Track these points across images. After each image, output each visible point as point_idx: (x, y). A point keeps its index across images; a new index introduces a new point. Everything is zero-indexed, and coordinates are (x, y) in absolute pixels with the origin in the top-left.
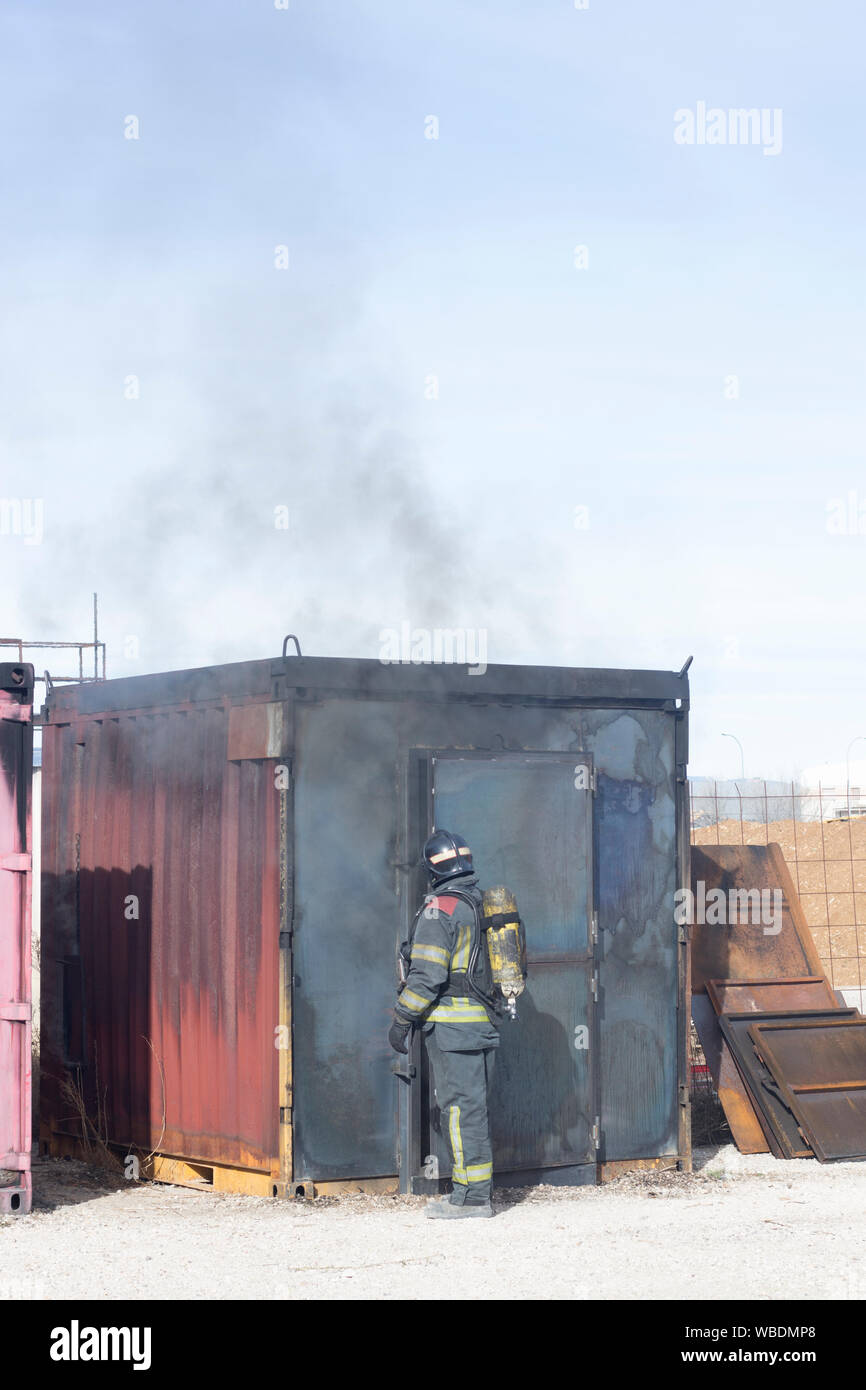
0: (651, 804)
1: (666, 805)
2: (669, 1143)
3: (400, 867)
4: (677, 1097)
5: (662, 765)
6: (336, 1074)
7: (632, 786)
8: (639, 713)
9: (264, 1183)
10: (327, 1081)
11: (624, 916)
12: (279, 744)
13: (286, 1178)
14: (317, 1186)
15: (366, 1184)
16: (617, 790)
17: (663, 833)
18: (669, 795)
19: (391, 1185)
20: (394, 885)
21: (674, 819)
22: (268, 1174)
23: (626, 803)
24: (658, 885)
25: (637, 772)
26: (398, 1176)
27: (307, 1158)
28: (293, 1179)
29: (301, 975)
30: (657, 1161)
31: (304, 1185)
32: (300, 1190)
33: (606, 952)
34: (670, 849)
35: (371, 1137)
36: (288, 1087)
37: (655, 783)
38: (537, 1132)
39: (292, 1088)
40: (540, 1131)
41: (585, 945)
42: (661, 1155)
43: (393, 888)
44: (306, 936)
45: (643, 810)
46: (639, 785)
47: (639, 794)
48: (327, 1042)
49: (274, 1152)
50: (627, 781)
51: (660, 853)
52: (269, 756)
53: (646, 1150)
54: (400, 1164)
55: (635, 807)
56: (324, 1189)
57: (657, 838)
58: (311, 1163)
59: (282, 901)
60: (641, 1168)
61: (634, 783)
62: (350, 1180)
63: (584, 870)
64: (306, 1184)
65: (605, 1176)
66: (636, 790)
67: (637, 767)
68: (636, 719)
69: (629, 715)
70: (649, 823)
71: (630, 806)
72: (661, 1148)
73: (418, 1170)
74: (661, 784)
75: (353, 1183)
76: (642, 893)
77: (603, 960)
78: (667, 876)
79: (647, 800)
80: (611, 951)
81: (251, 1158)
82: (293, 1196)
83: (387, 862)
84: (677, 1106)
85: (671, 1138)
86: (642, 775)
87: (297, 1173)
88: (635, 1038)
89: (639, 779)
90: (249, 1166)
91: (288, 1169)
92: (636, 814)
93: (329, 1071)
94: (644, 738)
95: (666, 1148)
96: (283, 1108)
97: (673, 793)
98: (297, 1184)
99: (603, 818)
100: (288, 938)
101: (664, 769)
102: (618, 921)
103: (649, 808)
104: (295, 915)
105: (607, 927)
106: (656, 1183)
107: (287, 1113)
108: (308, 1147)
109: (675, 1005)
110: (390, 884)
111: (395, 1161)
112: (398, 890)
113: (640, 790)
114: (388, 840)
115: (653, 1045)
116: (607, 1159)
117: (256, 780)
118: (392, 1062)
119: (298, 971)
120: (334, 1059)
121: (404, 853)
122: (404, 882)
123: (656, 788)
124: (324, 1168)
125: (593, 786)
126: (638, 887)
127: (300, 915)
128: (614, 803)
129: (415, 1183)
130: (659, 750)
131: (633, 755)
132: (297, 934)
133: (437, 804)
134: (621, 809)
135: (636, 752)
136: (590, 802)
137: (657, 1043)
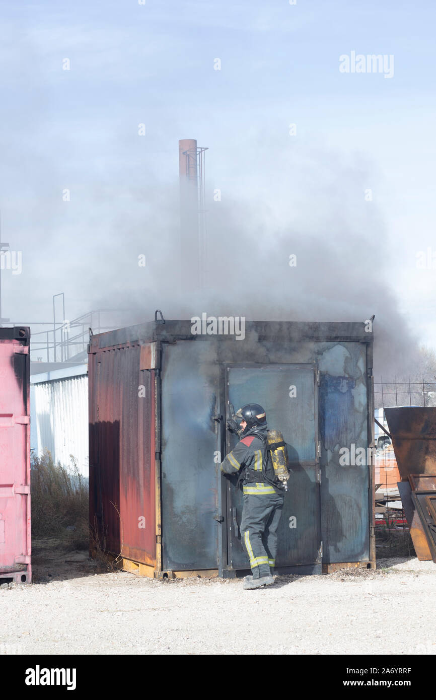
0: (353, 388)
1: (362, 389)
2: (364, 555)
3: (216, 420)
4: (370, 532)
5: (359, 368)
6: (185, 520)
7: (343, 380)
8: (346, 344)
9: (151, 570)
10: (180, 523)
11: (338, 443)
12: (154, 361)
13: (158, 569)
14: (176, 573)
15: (202, 573)
16: (335, 382)
17: (360, 403)
18: (364, 384)
19: (214, 573)
20: (214, 428)
21: (366, 395)
22: (153, 567)
23: (339, 388)
24: (358, 429)
25: (345, 372)
26: (218, 569)
27: (170, 560)
28: (162, 570)
29: (166, 472)
30: (358, 563)
31: (168, 573)
32: (166, 575)
33: (329, 461)
34: (364, 410)
35: (203, 550)
36: (159, 526)
37: (355, 378)
39: (161, 526)
40: (289, 548)
41: (314, 457)
42: (360, 560)
43: (214, 431)
44: (167, 453)
45: (349, 391)
46: (346, 379)
47: (347, 383)
48: (180, 503)
49: (154, 557)
50: (340, 377)
51: (358, 412)
52: (152, 368)
53: (352, 558)
54: (219, 563)
55: (345, 389)
56: (179, 575)
57: (357, 405)
58: (173, 562)
59: (156, 437)
60: (349, 567)
61: (344, 378)
62: (193, 570)
63: (313, 422)
64: (169, 572)
65: (329, 570)
66: (345, 382)
67: (345, 370)
68: (344, 347)
69: (340, 345)
70: (353, 397)
71: (342, 389)
72: (360, 557)
73: (226, 566)
74: (358, 378)
75: (195, 572)
76: (349, 431)
77: (327, 465)
78: (363, 422)
79: (351, 387)
80: (332, 461)
81: (149, 559)
82: (162, 578)
83: (211, 419)
84: (370, 537)
85: (365, 553)
86: (348, 374)
87: (164, 567)
88: (345, 503)
89: (347, 376)
90: (148, 564)
91: (159, 565)
92: (345, 393)
93: (181, 518)
94: (349, 356)
95: (363, 557)
96: (157, 536)
97: (365, 383)
98: (164, 572)
99: (327, 395)
100: (159, 455)
101: (360, 371)
102: (335, 446)
103: (352, 390)
104: (161, 444)
105: (329, 449)
106: (352, 574)
107: (159, 539)
108: (171, 554)
109: (367, 486)
110: (213, 429)
111: (216, 562)
112: (216, 431)
113: (347, 381)
114: (211, 407)
115: (355, 506)
116: (330, 562)
117: (149, 380)
118: (214, 514)
119: (163, 470)
120: (183, 513)
121: (218, 412)
122: (218, 426)
123: (356, 380)
124: (179, 565)
125: (318, 380)
126: (347, 429)
127: (165, 444)
128: (333, 388)
129: (224, 573)
130: (357, 361)
131: (343, 364)
132: (163, 453)
133: (231, 390)
134: (337, 390)
135: (345, 362)
136: (316, 388)
137: (358, 505)
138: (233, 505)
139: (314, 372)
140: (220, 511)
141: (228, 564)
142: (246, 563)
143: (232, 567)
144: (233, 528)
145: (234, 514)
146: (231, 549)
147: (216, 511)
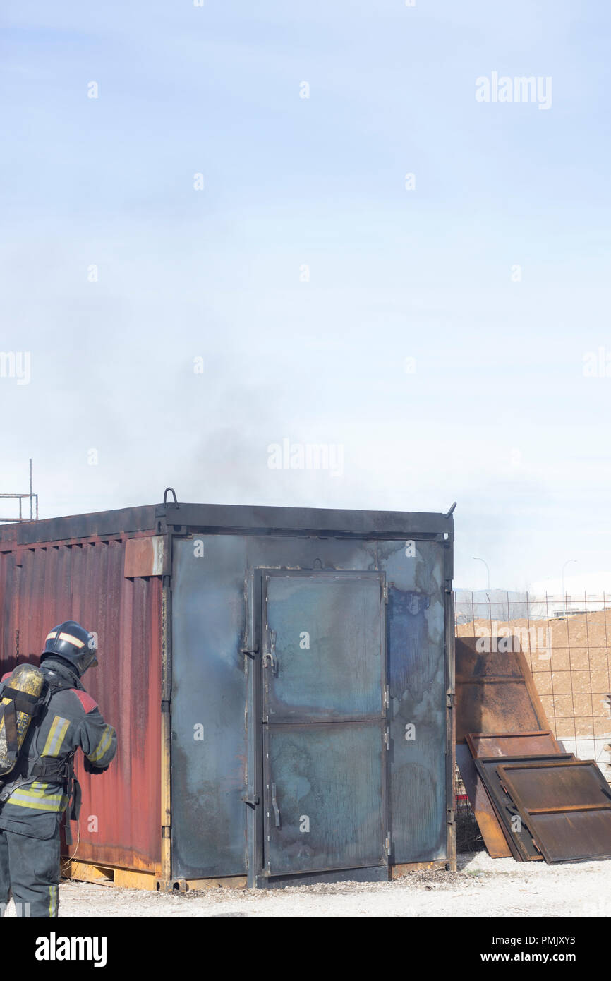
0: (427, 608)
1: (437, 609)
2: (440, 851)
3: (247, 653)
4: (446, 817)
5: (434, 579)
6: (202, 802)
7: (413, 595)
8: (419, 543)
9: (151, 880)
10: (196, 807)
11: (407, 688)
12: (161, 565)
13: (166, 877)
14: (188, 882)
15: (223, 881)
16: (403, 598)
17: (435, 629)
18: (440, 602)
19: (241, 882)
20: (244, 667)
21: (443, 619)
22: (154, 874)
23: (409, 608)
24: (432, 666)
25: (416, 585)
26: (246, 875)
27: (182, 863)
28: (171, 878)
29: (177, 731)
30: (432, 863)
31: (179, 882)
32: (176, 886)
33: (394, 715)
34: (440, 641)
35: (227, 848)
36: (167, 812)
37: (429, 593)
38: (344, 842)
39: (171, 812)
40: (346, 842)
41: (380, 708)
42: (434, 859)
43: (242, 669)
44: (179, 703)
45: (421, 612)
46: (418, 594)
47: (418, 601)
48: (195, 778)
49: (158, 859)
50: (410, 592)
51: (433, 643)
52: (154, 574)
53: (424, 856)
54: (248, 867)
55: (416, 610)
56: (193, 885)
57: (431, 633)
58: (185, 866)
59: (163, 678)
60: (421, 869)
61: (415, 593)
62: (212, 878)
63: (379, 657)
64: (181, 881)
65: (394, 875)
66: (416, 598)
67: (417, 582)
68: (416, 548)
70: (426, 621)
71: (412, 610)
72: (435, 855)
73: (261, 871)
74: (433, 594)
75: (214, 880)
76: (421, 671)
77: (393, 720)
78: (438, 659)
79: (424, 606)
80: (399, 712)
81: (141, 862)
82: (171, 890)
83: (239, 651)
84: (446, 825)
85: (441, 848)
86: (420, 587)
87: (174, 873)
88: (416, 776)
89: (419, 590)
90: (140, 869)
91: (167, 871)
92: (415, 616)
93: (197, 800)
94: (422, 561)
95: (438, 854)
96: (164, 827)
97: (442, 600)
98: (174, 881)
99: (392, 618)
100: (167, 705)
101: (436, 583)
102: (404, 692)
103: (425, 611)
104: (172, 688)
105: (396, 696)
106: (431, 879)
107: (167, 830)
108: (182, 855)
109: (444, 752)
110: (241, 666)
111: (244, 864)
112: (246, 670)
113: (419, 598)
114: (239, 634)
115: (428, 781)
116: (396, 862)
117: (145, 592)
118: (242, 793)
119: (175, 728)
120: (200, 792)
121: (250, 643)
122: (250, 664)
123: (430, 597)
124: (193, 870)
125: (385, 595)
126: (418, 668)
127: (176, 688)
128: (401, 607)
129: (259, 881)
130: (432, 569)
131: (414, 573)
132: (174, 702)
133: (270, 607)
134: (406, 612)
135: (416, 571)
136: (383, 607)
137: (431, 779)
138: (272, 779)
139: (381, 584)
140: (251, 789)
141: (263, 868)
142: (288, 865)
143: (269, 872)
144: (272, 813)
145: (274, 793)
146: (268, 844)
147: (245, 788)
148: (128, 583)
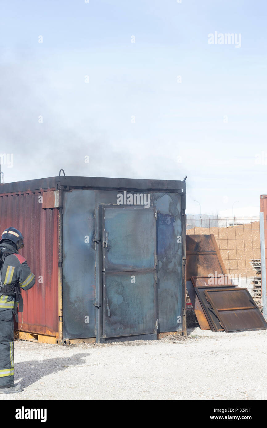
0: (174, 222)
1: (179, 222)
2: (179, 327)
3: (96, 242)
4: (182, 312)
5: (177, 209)
6: (76, 306)
8: (170, 194)
9: (54, 340)
10: (73, 308)
11: (165, 257)
12: (58, 203)
13: (61, 338)
14: (70, 341)
15: (85, 340)
16: (164, 218)
17: (178, 231)
18: (180, 219)
19: (93, 340)
20: (94, 247)
21: (181, 226)
22: (55, 337)
23: (166, 222)
24: (176, 248)
25: (170, 212)
26: (95, 338)
27: (67, 332)
28: (63, 338)
29: (65, 275)
30: (176, 332)
31: (66, 340)
32: (65, 342)
33: (160, 268)
35: (87, 325)
36: (61, 310)
37: (175, 215)
39: (63, 310)
40: (139, 323)
41: (153, 265)
42: (177, 330)
43: (94, 248)
44: (66, 263)
45: (172, 224)
46: (170, 216)
47: (170, 219)
48: (73, 296)
49: (57, 330)
50: (167, 215)
52: (55, 207)
53: (173, 329)
54: (96, 334)
55: (169, 223)
56: (72, 342)
57: (176, 232)
58: (69, 334)
59: (59, 252)
60: (171, 335)
61: (169, 215)
62: (80, 339)
63: (153, 243)
64: (67, 340)
65: (160, 337)
66: (170, 217)
67: (170, 210)
68: (169, 195)
69: (167, 194)
70: (173, 228)
72: (177, 328)
74: (177, 216)
77: (159, 271)
78: (179, 244)
79: (173, 221)
80: (162, 268)
81: (49, 332)
82: (63, 344)
83: (92, 240)
84: (182, 315)
86: (171, 213)
87: (64, 337)
88: (169, 295)
89: (170, 214)
90: (49, 335)
91: (61, 335)
92: (169, 225)
93: (74, 305)
94: (172, 202)
95: (179, 328)
96: (60, 317)
98: (64, 340)
99: (159, 226)
100: (61, 264)
101: (178, 211)
102: (164, 258)
103: (173, 223)
104: (63, 256)
105: (160, 260)
106: (176, 339)
107: (61, 318)
108: (68, 329)
109: (181, 284)
110: (93, 247)
111: (94, 333)
112: (95, 249)
113: (171, 218)
114: (92, 233)
115: (174, 297)
116: (160, 332)
117: (51, 215)
118: (94, 302)
119: (64, 274)
120: (75, 301)
121: (97, 237)
122: (97, 246)
123: (176, 217)
124: (72, 335)
125: (156, 216)
126: (170, 248)
127: (65, 257)
128: (163, 221)
129: (101, 340)
130: (177, 205)
131: (168, 207)
132: (64, 262)
133: (106, 222)
134: (165, 223)
135: (169, 206)
136: (155, 221)
137: (176, 296)
138: (107, 296)
139: (154, 211)
140: (98, 300)
141: (103, 334)
142: (113, 333)
143: (105, 336)
144: (107, 310)
145: (107, 302)
146: (105, 324)
147: (95, 300)
148: (44, 211)
